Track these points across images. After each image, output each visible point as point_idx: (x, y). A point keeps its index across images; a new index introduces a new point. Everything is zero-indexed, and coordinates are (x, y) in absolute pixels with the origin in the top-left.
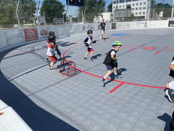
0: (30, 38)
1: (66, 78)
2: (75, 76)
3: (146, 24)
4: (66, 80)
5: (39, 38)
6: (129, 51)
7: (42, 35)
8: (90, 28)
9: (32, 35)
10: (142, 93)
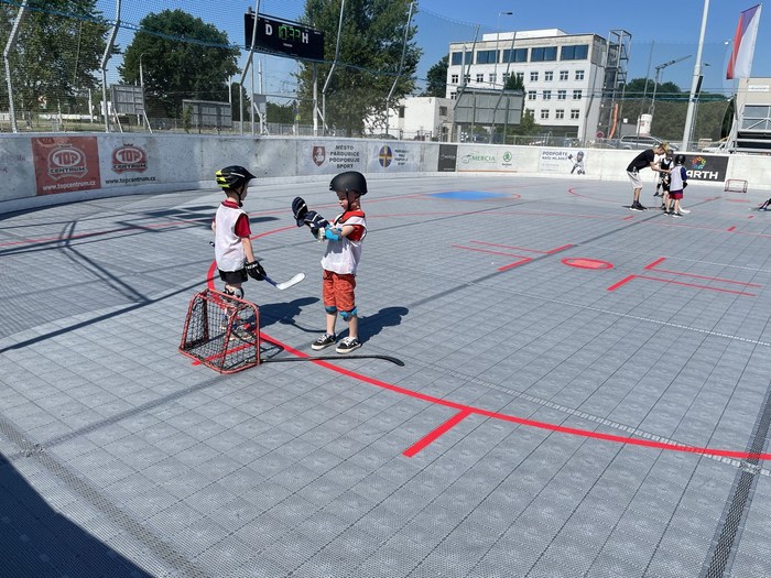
0: (62, 181)
1: (207, 379)
2: (252, 372)
3: (579, 161)
4: (206, 390)
5: (103, 183)
6: (504, 270)
7: (120, 171)
8: (344, 157)
9: (71, 165)
10: (544, 462)
